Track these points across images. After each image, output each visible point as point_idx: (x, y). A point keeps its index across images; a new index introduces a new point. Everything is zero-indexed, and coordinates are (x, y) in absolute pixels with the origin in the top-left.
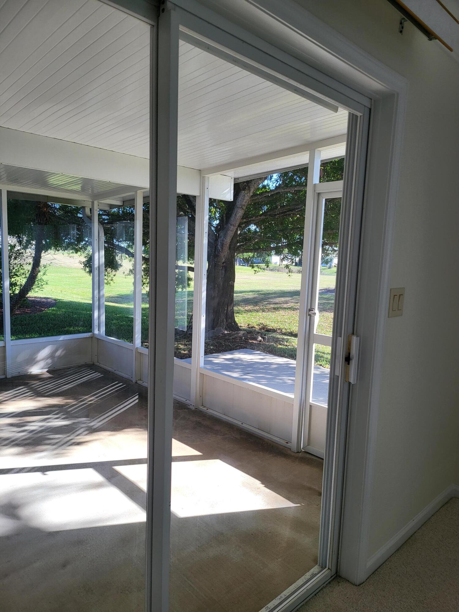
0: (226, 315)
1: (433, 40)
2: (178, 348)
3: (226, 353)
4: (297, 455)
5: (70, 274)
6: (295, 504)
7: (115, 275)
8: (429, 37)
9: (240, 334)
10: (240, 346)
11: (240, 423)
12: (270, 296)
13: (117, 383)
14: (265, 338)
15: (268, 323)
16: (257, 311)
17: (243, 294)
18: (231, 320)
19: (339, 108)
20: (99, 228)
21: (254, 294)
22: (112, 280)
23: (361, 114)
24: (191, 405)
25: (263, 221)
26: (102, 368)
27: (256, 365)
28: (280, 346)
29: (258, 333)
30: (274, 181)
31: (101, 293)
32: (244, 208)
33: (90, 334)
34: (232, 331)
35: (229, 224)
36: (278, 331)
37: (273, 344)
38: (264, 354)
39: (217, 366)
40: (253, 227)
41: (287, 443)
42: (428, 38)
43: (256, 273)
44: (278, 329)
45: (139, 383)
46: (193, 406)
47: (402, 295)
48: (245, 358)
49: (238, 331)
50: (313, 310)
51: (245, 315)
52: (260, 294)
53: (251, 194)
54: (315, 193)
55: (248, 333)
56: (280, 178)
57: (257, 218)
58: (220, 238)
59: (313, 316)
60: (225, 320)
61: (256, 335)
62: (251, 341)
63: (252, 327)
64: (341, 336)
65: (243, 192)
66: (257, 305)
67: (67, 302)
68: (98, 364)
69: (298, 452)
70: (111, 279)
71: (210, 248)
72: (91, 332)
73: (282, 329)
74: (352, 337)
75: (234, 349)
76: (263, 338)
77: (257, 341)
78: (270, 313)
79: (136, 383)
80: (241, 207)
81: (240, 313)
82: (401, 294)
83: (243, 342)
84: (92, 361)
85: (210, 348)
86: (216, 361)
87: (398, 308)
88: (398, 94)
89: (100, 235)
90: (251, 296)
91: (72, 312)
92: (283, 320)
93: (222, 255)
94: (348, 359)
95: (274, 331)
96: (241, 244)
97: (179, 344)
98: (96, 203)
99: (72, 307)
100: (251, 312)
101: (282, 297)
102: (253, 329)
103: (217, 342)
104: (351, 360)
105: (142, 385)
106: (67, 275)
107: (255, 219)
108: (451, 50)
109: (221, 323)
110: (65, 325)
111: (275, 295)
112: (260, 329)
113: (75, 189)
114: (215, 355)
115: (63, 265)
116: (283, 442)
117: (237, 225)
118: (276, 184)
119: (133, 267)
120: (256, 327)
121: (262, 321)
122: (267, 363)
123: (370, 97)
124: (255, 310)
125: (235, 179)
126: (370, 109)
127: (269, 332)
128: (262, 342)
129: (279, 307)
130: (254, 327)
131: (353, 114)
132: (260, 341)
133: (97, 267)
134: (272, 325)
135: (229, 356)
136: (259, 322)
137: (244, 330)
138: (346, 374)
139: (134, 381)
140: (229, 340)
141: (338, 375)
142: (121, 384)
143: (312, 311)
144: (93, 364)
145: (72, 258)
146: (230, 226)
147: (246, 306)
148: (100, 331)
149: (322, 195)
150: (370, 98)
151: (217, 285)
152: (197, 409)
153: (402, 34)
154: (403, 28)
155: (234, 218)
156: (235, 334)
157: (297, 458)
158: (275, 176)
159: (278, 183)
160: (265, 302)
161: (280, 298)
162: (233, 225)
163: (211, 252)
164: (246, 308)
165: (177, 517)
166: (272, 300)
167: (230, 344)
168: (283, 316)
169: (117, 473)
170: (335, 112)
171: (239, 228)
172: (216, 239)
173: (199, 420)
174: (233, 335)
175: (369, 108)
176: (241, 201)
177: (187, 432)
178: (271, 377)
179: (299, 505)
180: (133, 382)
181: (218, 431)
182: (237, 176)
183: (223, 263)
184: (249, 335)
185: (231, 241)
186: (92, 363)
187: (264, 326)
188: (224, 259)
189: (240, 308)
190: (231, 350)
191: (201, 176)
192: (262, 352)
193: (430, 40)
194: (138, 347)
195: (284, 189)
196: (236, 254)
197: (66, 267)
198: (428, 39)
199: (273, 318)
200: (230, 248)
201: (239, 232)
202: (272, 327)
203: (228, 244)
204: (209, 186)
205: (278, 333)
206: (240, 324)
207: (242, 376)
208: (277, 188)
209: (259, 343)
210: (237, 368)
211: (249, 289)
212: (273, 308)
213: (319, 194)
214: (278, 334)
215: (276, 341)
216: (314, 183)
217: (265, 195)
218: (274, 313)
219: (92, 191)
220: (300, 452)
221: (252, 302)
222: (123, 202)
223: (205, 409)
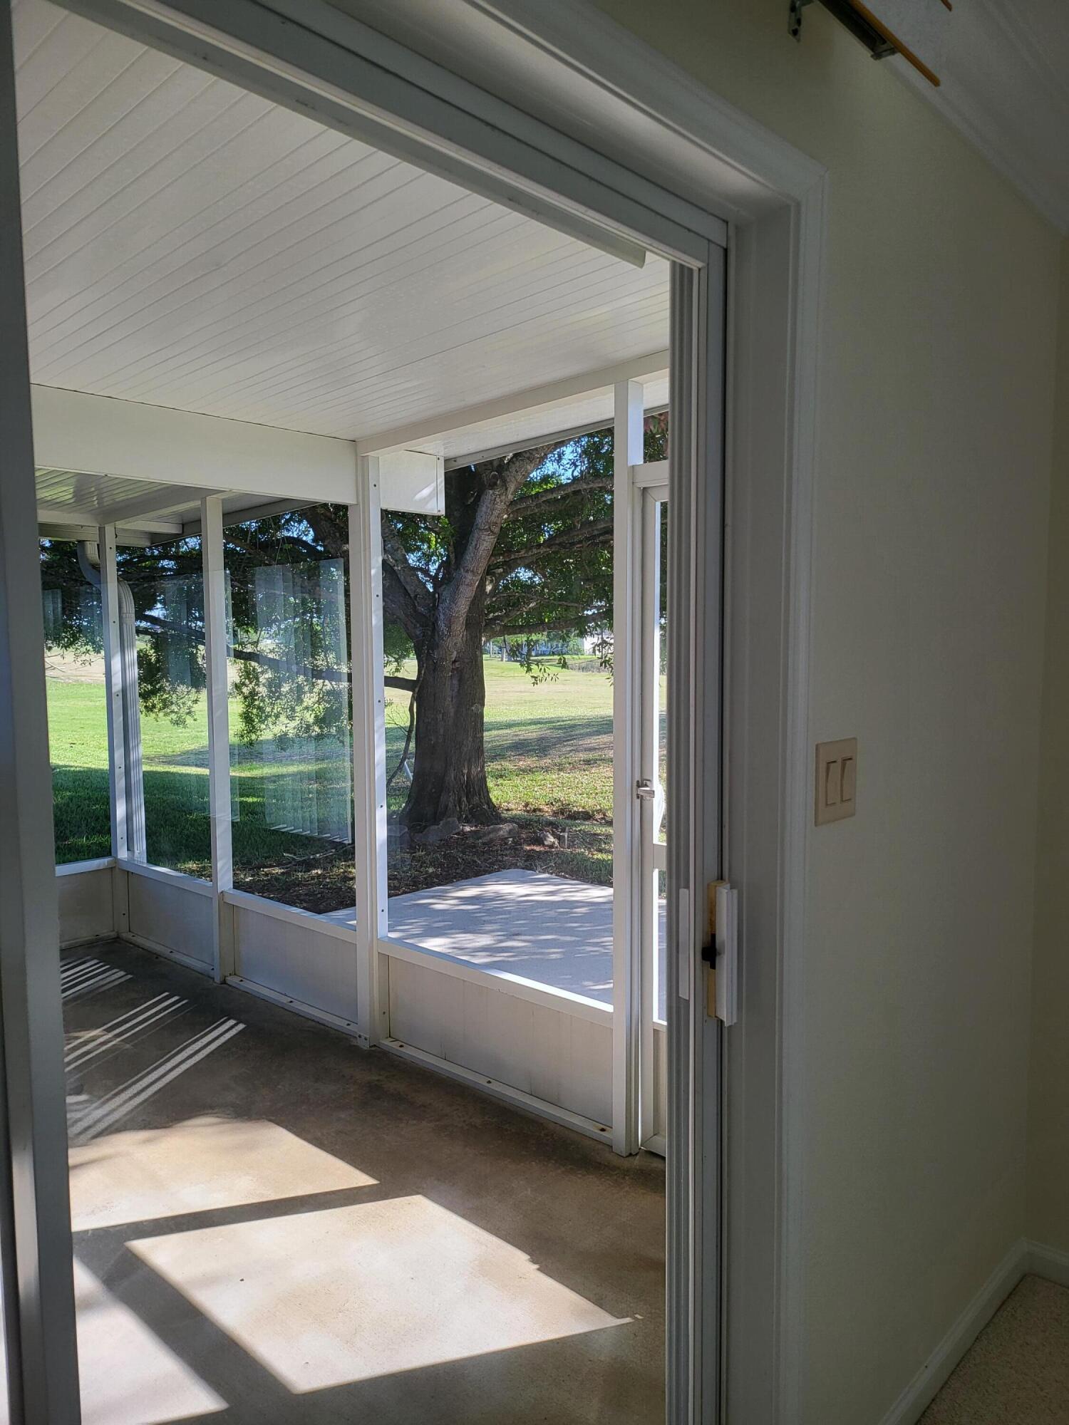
0: (466, 786)
1: (886, 56)
2: (345, 876)
3: (464, 882)
4: (626, 1163)
5: (99, 699)
6: (618, 1318)
7: (196, 700)
8: (872, 50)
9: (501, 833)
10: (500, 861)
11: (482, 1081)
12: (578, 732)
13: (167, 996)
14: (564, 837)
15: (573, 798)
16: (547, 770)
17: (514, 729)
18: (480, 798)
19: (648, 253)
20: (121, 590)
21: (540, 728)
22: (189, 713)
23: (700, 265)
24: (360, 1036)
25: (547, 559)
26: (139, 947)
27: (539, 910)
28: (600, 856)
29: (551, 824)
30: (568, 464)
31: (133, 757)
32: (497, 530)
33: (109, 859)
34: (482, 823)
35: (462, 570)
36: (599, 816)
37: (582, 850)
38: (558, 880)
39: (440, 918)
40: (524, 574)
41: (603, 1130)
42: (872, 53)
43: (537, 684)
44: (597, 811)
45: (230, 984)
46: (366, 1039)
47: (850, 759)
48: (510, 894)
49: (499, 824)
50: (648, 783)
51: (517, 781)
52: (554, 728)
53: (510, 496)
54: (636, 490)
55: (521, 827)
56: (580, 457)
57: (530, 553)
58: (442, 603)
59: (648, 798)
60: (465, 799)
61: (540, 830)
62: (528, 848)
63: (535, 810)
64: (687, 887)
65: (491, 492)
66: (546, 755)
67: (80, 772)
68: (129, 936)
69: (631, 1155)
70: (188, 711)
71: (421, 628)
72: (111, 855)
73: (607, 810)
74: (717, 888)
75: (486, 872)
76: (559, 838)
77: (544, 845)
78: (577, 774)
79: (224, 982)
80: (487, 527)
81: (506, 777)
82: (849, 755)
83: (508, 852)
84: (114, 931)
85: (427, 871)
86: (441, 905)
87: (842, 796)
88: (798, 205)
89: (124, 610)
90: (532, 733)
91: (89, 798)
92: (607, 788)
93: (449, 643)
94: (710, 953)
95: (587, 816)
96: (496, 614)
97: (349, 866)
98: (109, 530)
99: (90, 784)
100: (533, 772)
101: (605, 733)
102: (538, 813)
103: (445, 856)
104: (720, 954)
105: (237, 987)
106: (91, 703)
107: (526, 555)
108: (935, 81)
109: (456, 806)
110: (68, 832)
111: (588, 730)
112: (555, 814)
113: (49, 498)
114: (435, 891)
115: (83, 679)
116: (592, 1129)
117: (481, 570)
118: (573, 471)
119: (240, 677)
120: (546, 808)
121: (558, 794)
122: (565, 903)
123: (724, 218)
124: (543, 768)
125: (447, 461)
126: (726, 251)
127: (576, 819)
128: (557, 847)
129: (598, 758)
130: (540, 810)
131: (682, 266)
132: (551, 846)
133: (118, 691)
134: (581, 802)
135: (472, 892)
136: (551, 795)
137: (513, 820)
138: (708, 995)
139: (218, 980)
140: (474, 847)
141: (688, 999)
142: (176, 998)
143: (646, 786)
144: (118, 937)
145: (87, 664)
146: (464, 574)
147: (520, 760)
148: (134, 851)
149: (652, 493)
150: (724, 221)
151: (441, 715)
152: (375, 1046)
153: (799, 41)
154: (799, 22)
155: (472, 555)
156: (489, 833)
157: (626, 1172)
158: (569, 452)
159: (578, 469)
160: (565, 746)
161: (600, 737)
162: (473, 571)
163: (423, 636)
164: (521, 763)
165: (289, 1391)
166: (581, 743)
167: (476, 859)
168: (608, 778)
169: (135, 1263)
170: (638, 266)
171: (489, 577)
172: (434, 605)
173: (376, 1078)
174: (485, 835)
175: (723, 247)
176: (486, 513)
177: (343, 1116)
178: (573, 939)
179: (628, 1320)
180: (216, 980)
181: (425, 1106)
182: (452, 453)
183: (454, 662)
184: (525, 831)
185: (470, 608)
186: (113, 934)
187: (563, 805)
188: (455, 653)
189: (507, 764)
190: (477, 874)
191: (356, 455)
192: (554, 876)
193: (876, 59)
194: (226, 889)
195: (589, 484)
196: (483, 639)
197: (91, 684)
198: (872, 56)
199: (584, 784)
200: (468, 625)
201: (489, 588)
202: (583, 808)
203: (462, 616)
204: (378, 481)
205: (596, 820)
206: (506, 804)
207: (501, 941)
208: (575, 479)
209: (546, 852)
210: (490, 922)
211: (529, 717)
212: (584, 761)
213: (645, 490)
214: (595, 822)
215: (590, 844)
216: (630, 464)
217: (544, 499)
218: (587, 773)
219: (100, 499)
220: (636, 1154)
221: (536, 747)
222: (183, 525)
223: (395, 1045)
